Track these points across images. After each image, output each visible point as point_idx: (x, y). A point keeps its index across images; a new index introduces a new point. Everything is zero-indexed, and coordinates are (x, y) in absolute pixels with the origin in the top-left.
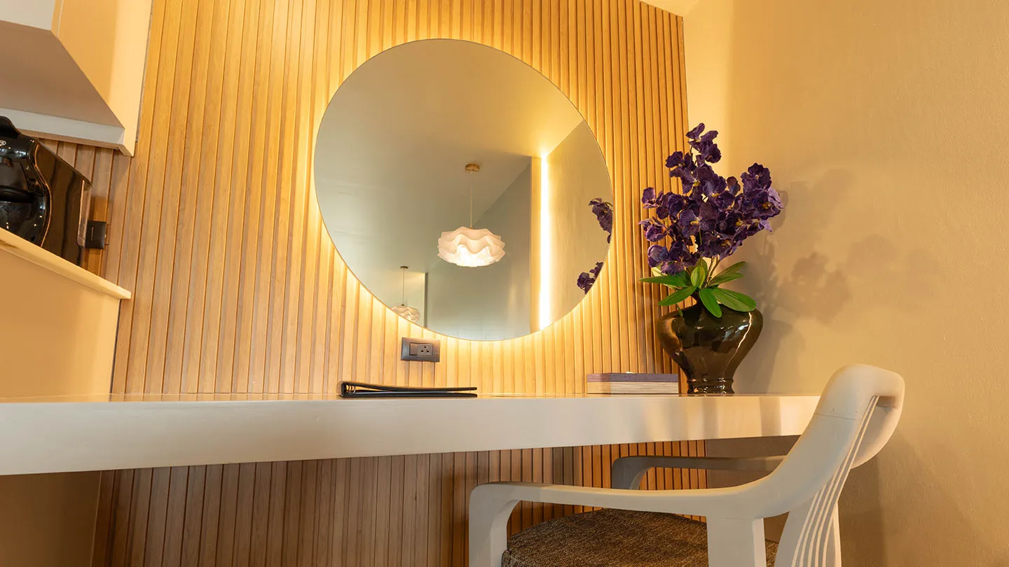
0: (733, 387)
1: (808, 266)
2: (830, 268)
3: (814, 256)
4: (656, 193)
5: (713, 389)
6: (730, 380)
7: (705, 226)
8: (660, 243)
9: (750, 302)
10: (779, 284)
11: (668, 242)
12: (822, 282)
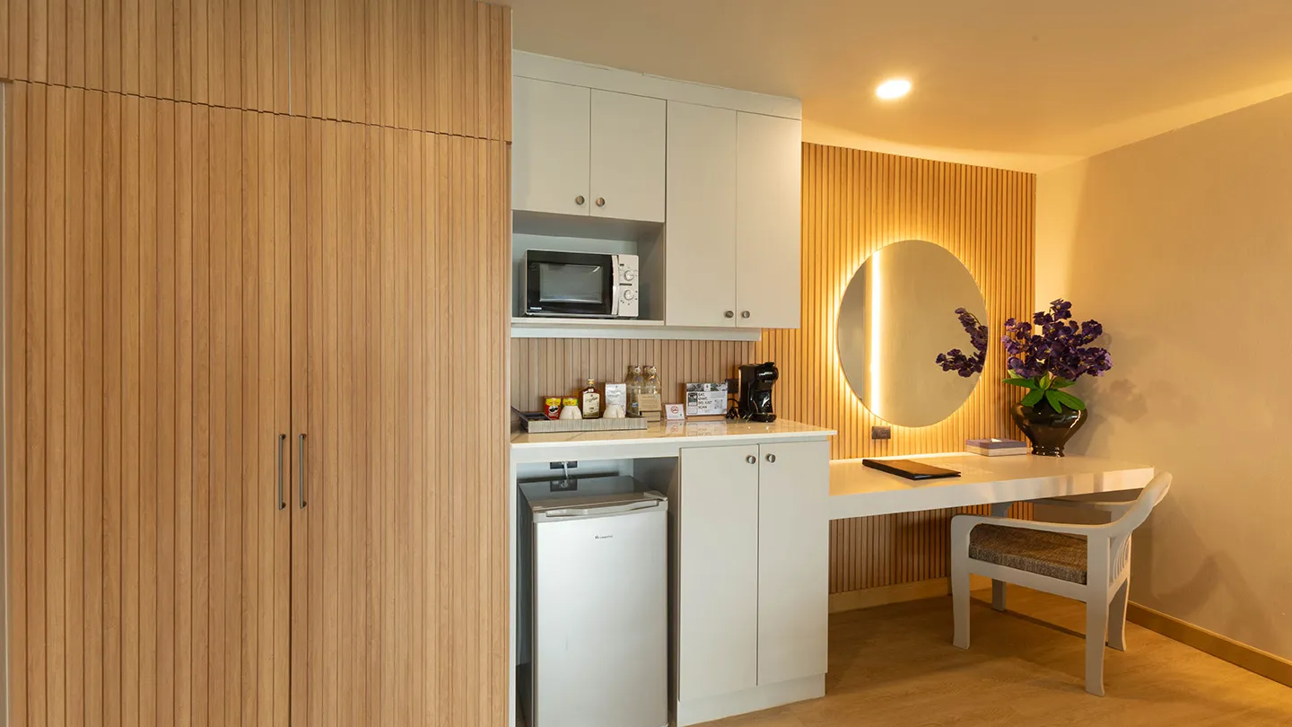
0: (1064, 452)
1: (1122, 386)
2: (1136, 391)
3: (1126, 381)
4: (1017, 322)
5: (1050, 452)
6: (1062, 448)
7: (1054, 354)
8: (1017, 356)
9: (1080, 403)
10: (1100, 391)
11: (1022, 356)
12: (1130, 398)
